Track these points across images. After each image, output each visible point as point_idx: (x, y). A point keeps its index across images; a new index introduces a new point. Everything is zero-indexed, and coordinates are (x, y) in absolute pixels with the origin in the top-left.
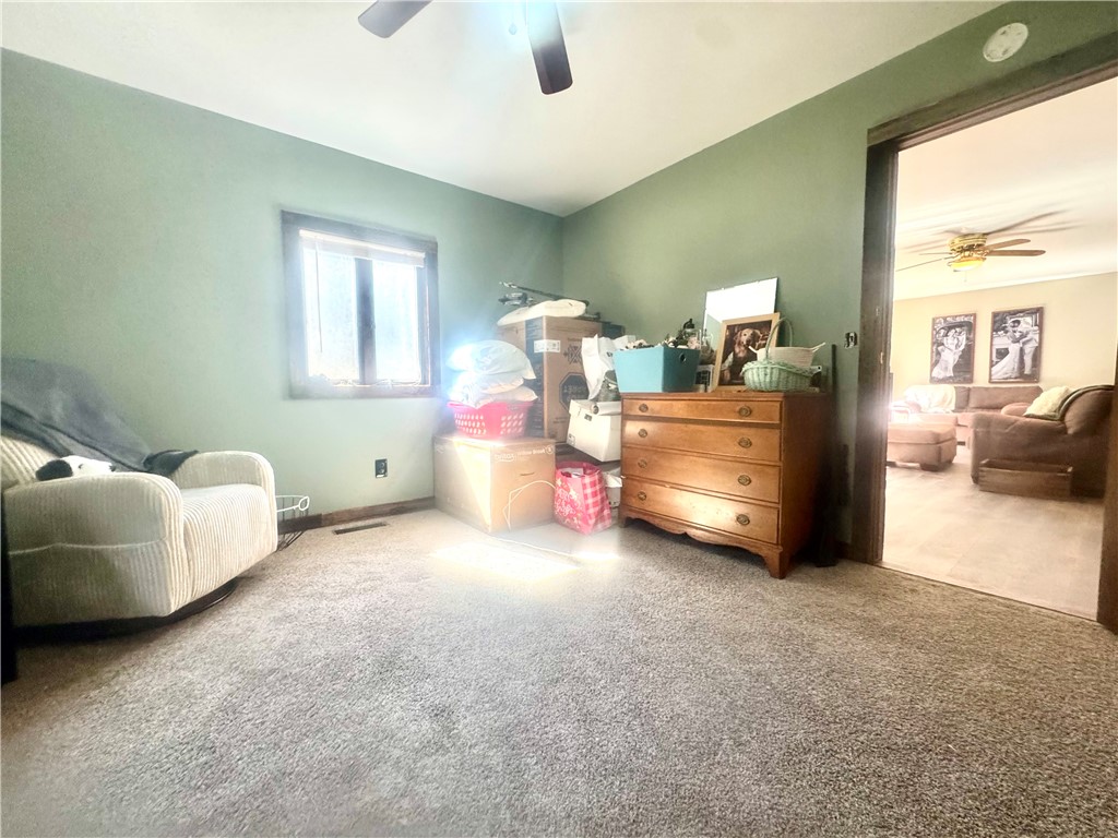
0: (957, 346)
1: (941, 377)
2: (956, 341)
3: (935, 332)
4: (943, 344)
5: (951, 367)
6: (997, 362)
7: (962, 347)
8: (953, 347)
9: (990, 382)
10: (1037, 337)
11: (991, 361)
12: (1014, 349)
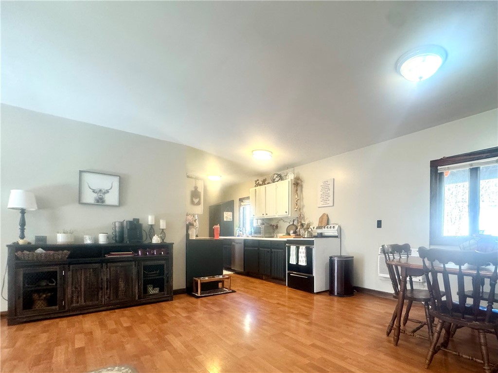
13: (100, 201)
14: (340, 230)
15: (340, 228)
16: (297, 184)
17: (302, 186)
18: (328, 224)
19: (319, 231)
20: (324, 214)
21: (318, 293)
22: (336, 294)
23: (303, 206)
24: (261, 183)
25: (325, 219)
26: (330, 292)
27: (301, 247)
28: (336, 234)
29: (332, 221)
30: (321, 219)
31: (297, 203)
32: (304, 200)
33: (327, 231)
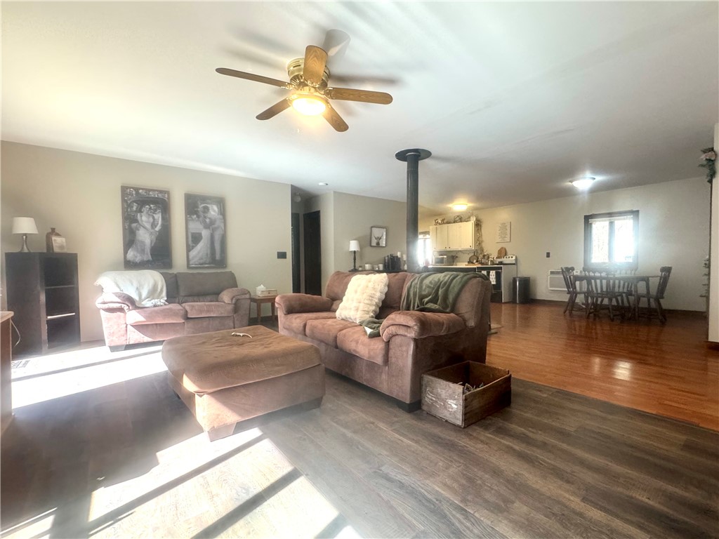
0: (154, 225)
1: (138, 259)
2: (151, 220)
3: (126, 205)
4: (136, 221)
5: (148, 250)
6: (193, 247)
7: (158, 228)
8: (148, 226)
9: (189, 267)
10: (222, 225)
11: (188, 246)
12: (205, 233)
13: (378, 244)
14: (516, 259)
15: (516, 257)
16: (478, 225)
17: (481, 226)
18: (506, 254)
19: (499, 260)
20: (502, 248)
21: (505, 303)
22: (518, 302)
23: (482, 241)
24: (440, 221)
25: (503, 251)
26: (513, 301)
27: (491, 272)
28: (514, 262)
29: (509, 252)
30: (500, 252)
31: (478, 240)
32: (483, 237)
33: (505, 260)
